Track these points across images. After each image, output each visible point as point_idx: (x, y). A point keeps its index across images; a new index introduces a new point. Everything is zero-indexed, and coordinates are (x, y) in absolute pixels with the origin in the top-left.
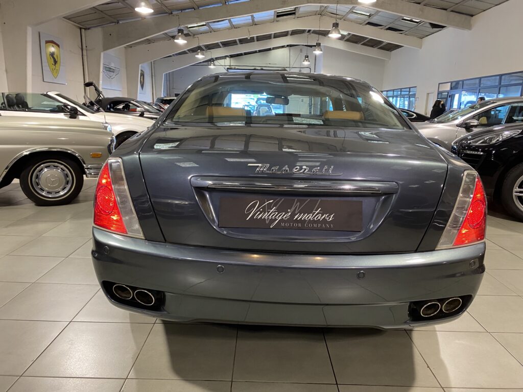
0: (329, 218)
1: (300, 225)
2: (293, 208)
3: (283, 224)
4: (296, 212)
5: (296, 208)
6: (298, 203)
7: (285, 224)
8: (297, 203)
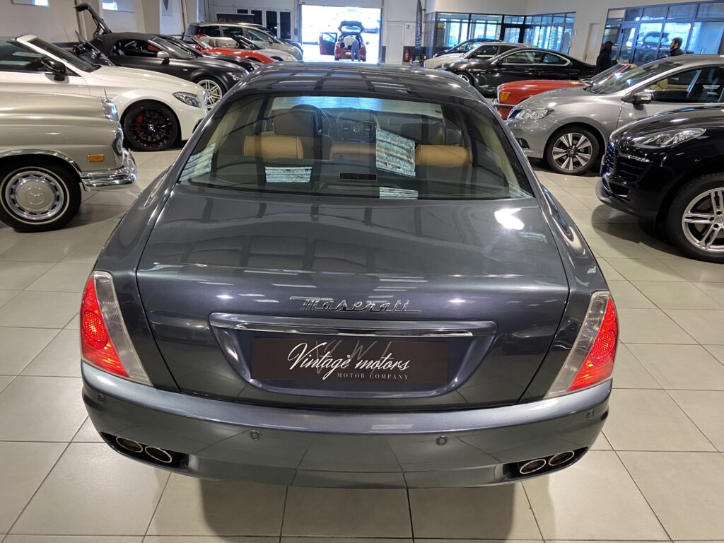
0: (404, 366)
1: (363, 376)
2: (354, 354)
3: (340, 375)
4: (358, 359)
5: (358, 353)
6: (362, 347)
7: (342, 375)
8: (359, 345)
